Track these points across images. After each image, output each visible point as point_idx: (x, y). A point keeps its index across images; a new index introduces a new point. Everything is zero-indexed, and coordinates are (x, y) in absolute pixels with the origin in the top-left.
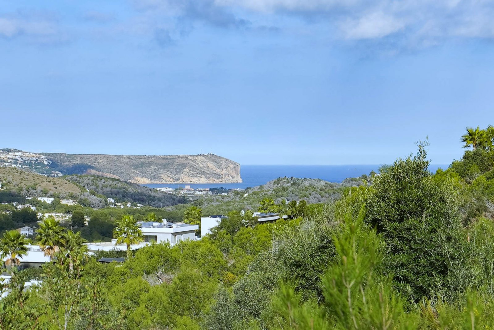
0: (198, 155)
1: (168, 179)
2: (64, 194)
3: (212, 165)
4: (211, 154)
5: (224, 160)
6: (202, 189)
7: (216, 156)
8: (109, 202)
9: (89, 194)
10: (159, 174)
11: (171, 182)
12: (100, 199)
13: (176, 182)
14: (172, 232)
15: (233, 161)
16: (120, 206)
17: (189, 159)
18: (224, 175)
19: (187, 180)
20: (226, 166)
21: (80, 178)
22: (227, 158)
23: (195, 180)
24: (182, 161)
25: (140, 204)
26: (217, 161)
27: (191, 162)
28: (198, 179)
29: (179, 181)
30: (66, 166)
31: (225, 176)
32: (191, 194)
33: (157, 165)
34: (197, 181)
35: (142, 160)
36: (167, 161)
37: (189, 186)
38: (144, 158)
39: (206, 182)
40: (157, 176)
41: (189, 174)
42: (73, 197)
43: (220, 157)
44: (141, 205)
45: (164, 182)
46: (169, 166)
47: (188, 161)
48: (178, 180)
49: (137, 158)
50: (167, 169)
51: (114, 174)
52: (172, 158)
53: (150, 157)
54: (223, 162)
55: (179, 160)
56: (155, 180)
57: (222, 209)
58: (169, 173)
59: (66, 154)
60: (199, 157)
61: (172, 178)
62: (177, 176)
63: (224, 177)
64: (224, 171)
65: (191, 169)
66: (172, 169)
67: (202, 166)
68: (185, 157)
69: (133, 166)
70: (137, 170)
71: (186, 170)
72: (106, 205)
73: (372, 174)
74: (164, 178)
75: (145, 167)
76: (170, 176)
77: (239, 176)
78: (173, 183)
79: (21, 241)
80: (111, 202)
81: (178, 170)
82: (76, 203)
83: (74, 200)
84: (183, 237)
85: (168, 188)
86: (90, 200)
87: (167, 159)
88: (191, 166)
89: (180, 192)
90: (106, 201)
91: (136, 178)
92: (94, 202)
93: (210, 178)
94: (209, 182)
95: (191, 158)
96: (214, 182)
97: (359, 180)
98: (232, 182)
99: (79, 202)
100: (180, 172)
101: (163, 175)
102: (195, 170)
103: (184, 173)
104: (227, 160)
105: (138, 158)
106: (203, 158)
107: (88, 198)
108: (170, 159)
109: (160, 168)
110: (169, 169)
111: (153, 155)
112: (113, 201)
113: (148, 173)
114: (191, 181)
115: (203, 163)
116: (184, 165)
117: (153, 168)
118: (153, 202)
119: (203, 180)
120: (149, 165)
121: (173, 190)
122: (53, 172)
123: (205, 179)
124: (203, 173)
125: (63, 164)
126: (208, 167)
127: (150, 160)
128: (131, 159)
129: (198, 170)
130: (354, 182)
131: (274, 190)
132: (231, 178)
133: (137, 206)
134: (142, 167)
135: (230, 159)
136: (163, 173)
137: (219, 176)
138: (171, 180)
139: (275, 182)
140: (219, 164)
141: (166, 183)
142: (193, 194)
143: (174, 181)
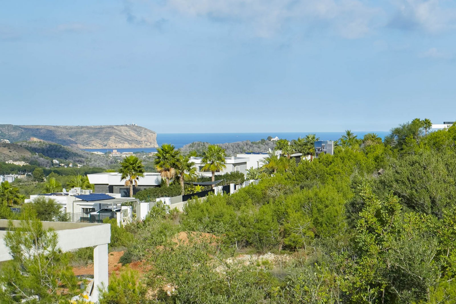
0: (122, 126)
1: (98, 145)
2: (18, 157)
3: (134, 133)
4: (132, 125)
5: (143, 129)
6: (126, 153)
7: (137, 127)
8: (54, 163)
9: (38, 156)
10: (90, 141)
11: (100, 147)
12: (47, 161)
13: (104, 148)
14: (234, 163)
15: (151, 130)
16: (64, 166)
17: (115, 129)
18: (143, 141)
19: (114, 146)
20: (145, 134)
21: (29, 144)
22: (146, 127)
23: (120, 146)
24: (109, 130)
25: (80, 164)
26: (137, 130)
27: (117, 131)
28: (122, 145)
29: (107, 147)
30: (13, 135)
31: (145, 142)
32: (118, 157)
33: (88, 133)
34: (121, 146)
35: (76, 130)
36: (97, 130)
37: (116, 150)
38: (78, 128)
39: (129, 147)
40: (89, 142)
41: (115, 141)
42: (25, 159)
43: (140, 127)
44: (81, 166)
45: (94, 148)
46: (98, 135)
47: (114, 130)
48: (106, 145)
49: (71, 128)
50: (97, 137)
51: (52, 141)
52: (101, 128)
53: (82, 127)
54: (143, 131)
55: (106, 129)
56: (87, 146)
57: (149, 167)
58: (98, 140)
59: (13, 125)
60: (123, 127)
61: (100, 144)
62: (105, 143)
63: (143, 143)
64: (144, 139)
65: (117, 137)
66: (101, 137)
67: (125, 134)
68: (111, 127)
69: (68, 135)
70: (72, 138)
71: (113, 138)
72: (52, 165)
73: (269, 138)
74: (95, 144)
75: (78, 135)
76: (99, 142)
77: (156, 142)
78: (102, 148)
79: (139, 165)
80: (56, 163)
81: (106, 138)
82: (28, 164)
83: (26, 162)
84: (240, 167)
85: (98, 152)
86: (39, 161)
87: (97, 129)
88: (117, 135)
89: (110, 155)
90: (52, 162)
91: (71, 145)
92: (43, 163)
93: (132, 144)
94: (131, 147)
95: (116, 128)
96: (136, 147)
97: (259, 143)
98: (150, 147)
99: (29, 163)
100: (108, 139)
101: (93, 142)
102: (120, 138)
103: (111, 140)
104: (146, 129)
105: (73, 128)
106: (126, 128)
107: (38, 160)
108: (99, 128)
109: (91, 136)
110: (98, 137)
111: (85, 125)
112: (58, 162)
113: (81, 140)
114: (116, 147)
115: (126, 132)
116: (111, 134)
117: (85, 136)
118: (90, 163)
119: (127, 146)
120: (82, 133)
121: (103, 154)
122: (2, 140)
123: (128, 145)
124: (127, 140)
125: (10, 133)
126: (130, 135)
127: (83, 130)
128: (67, 129)
129: (122, 137)
130: (255, 145)
131: (190, 152)
132: (149, 144)
133: (77, 166)
134: (76, 135)
135: (148, 129)
136: (93, 140)
137: (139, 142)
138: (100, 146)
139: (190, 146)
140: (139, 133)
141: (96, 148)
142: (120, 157)
143: (102, 147)
